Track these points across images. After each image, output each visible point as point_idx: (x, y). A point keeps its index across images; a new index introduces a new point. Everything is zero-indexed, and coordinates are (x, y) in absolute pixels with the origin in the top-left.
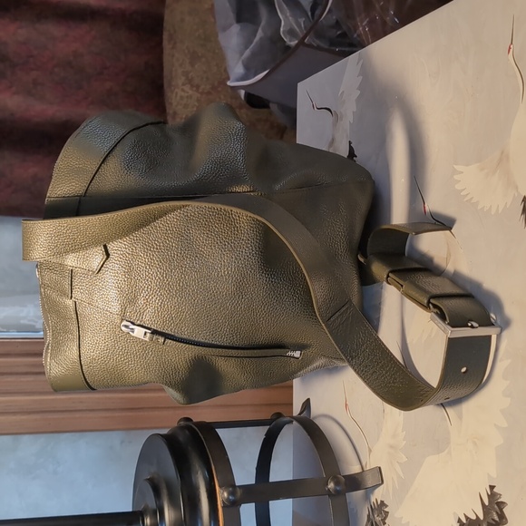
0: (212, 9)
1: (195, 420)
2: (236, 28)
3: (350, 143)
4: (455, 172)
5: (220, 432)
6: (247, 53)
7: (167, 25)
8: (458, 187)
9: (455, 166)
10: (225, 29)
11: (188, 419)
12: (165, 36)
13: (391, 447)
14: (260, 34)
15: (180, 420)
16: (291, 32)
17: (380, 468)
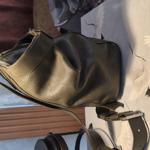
0: (48, 5)
1: (54, 133)
2: (55, 10)
3: (102, 34)
4: (144, 38)
5: (63, 136)
6: (60, 16)
7: (34, 11)
8: (146, 43)
9: (144, 36)
10: (52, 10)
11: (51, 133)
12: (34, 14)
13: (125, 138)
14: (63, 10)
15: (48, 134)
16: (73, 9)
17: (121, 146)
